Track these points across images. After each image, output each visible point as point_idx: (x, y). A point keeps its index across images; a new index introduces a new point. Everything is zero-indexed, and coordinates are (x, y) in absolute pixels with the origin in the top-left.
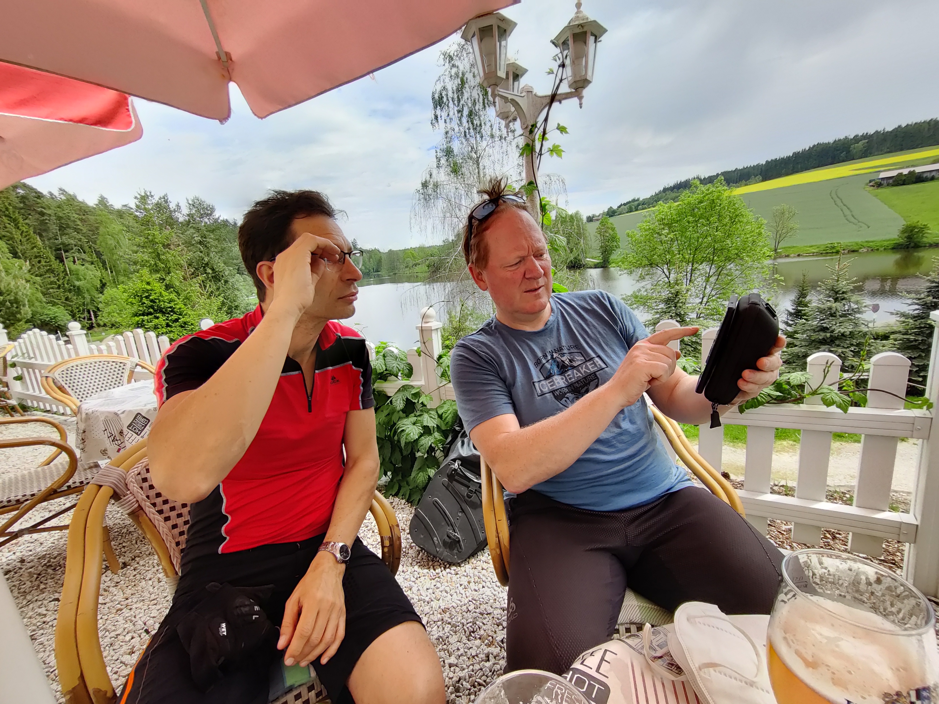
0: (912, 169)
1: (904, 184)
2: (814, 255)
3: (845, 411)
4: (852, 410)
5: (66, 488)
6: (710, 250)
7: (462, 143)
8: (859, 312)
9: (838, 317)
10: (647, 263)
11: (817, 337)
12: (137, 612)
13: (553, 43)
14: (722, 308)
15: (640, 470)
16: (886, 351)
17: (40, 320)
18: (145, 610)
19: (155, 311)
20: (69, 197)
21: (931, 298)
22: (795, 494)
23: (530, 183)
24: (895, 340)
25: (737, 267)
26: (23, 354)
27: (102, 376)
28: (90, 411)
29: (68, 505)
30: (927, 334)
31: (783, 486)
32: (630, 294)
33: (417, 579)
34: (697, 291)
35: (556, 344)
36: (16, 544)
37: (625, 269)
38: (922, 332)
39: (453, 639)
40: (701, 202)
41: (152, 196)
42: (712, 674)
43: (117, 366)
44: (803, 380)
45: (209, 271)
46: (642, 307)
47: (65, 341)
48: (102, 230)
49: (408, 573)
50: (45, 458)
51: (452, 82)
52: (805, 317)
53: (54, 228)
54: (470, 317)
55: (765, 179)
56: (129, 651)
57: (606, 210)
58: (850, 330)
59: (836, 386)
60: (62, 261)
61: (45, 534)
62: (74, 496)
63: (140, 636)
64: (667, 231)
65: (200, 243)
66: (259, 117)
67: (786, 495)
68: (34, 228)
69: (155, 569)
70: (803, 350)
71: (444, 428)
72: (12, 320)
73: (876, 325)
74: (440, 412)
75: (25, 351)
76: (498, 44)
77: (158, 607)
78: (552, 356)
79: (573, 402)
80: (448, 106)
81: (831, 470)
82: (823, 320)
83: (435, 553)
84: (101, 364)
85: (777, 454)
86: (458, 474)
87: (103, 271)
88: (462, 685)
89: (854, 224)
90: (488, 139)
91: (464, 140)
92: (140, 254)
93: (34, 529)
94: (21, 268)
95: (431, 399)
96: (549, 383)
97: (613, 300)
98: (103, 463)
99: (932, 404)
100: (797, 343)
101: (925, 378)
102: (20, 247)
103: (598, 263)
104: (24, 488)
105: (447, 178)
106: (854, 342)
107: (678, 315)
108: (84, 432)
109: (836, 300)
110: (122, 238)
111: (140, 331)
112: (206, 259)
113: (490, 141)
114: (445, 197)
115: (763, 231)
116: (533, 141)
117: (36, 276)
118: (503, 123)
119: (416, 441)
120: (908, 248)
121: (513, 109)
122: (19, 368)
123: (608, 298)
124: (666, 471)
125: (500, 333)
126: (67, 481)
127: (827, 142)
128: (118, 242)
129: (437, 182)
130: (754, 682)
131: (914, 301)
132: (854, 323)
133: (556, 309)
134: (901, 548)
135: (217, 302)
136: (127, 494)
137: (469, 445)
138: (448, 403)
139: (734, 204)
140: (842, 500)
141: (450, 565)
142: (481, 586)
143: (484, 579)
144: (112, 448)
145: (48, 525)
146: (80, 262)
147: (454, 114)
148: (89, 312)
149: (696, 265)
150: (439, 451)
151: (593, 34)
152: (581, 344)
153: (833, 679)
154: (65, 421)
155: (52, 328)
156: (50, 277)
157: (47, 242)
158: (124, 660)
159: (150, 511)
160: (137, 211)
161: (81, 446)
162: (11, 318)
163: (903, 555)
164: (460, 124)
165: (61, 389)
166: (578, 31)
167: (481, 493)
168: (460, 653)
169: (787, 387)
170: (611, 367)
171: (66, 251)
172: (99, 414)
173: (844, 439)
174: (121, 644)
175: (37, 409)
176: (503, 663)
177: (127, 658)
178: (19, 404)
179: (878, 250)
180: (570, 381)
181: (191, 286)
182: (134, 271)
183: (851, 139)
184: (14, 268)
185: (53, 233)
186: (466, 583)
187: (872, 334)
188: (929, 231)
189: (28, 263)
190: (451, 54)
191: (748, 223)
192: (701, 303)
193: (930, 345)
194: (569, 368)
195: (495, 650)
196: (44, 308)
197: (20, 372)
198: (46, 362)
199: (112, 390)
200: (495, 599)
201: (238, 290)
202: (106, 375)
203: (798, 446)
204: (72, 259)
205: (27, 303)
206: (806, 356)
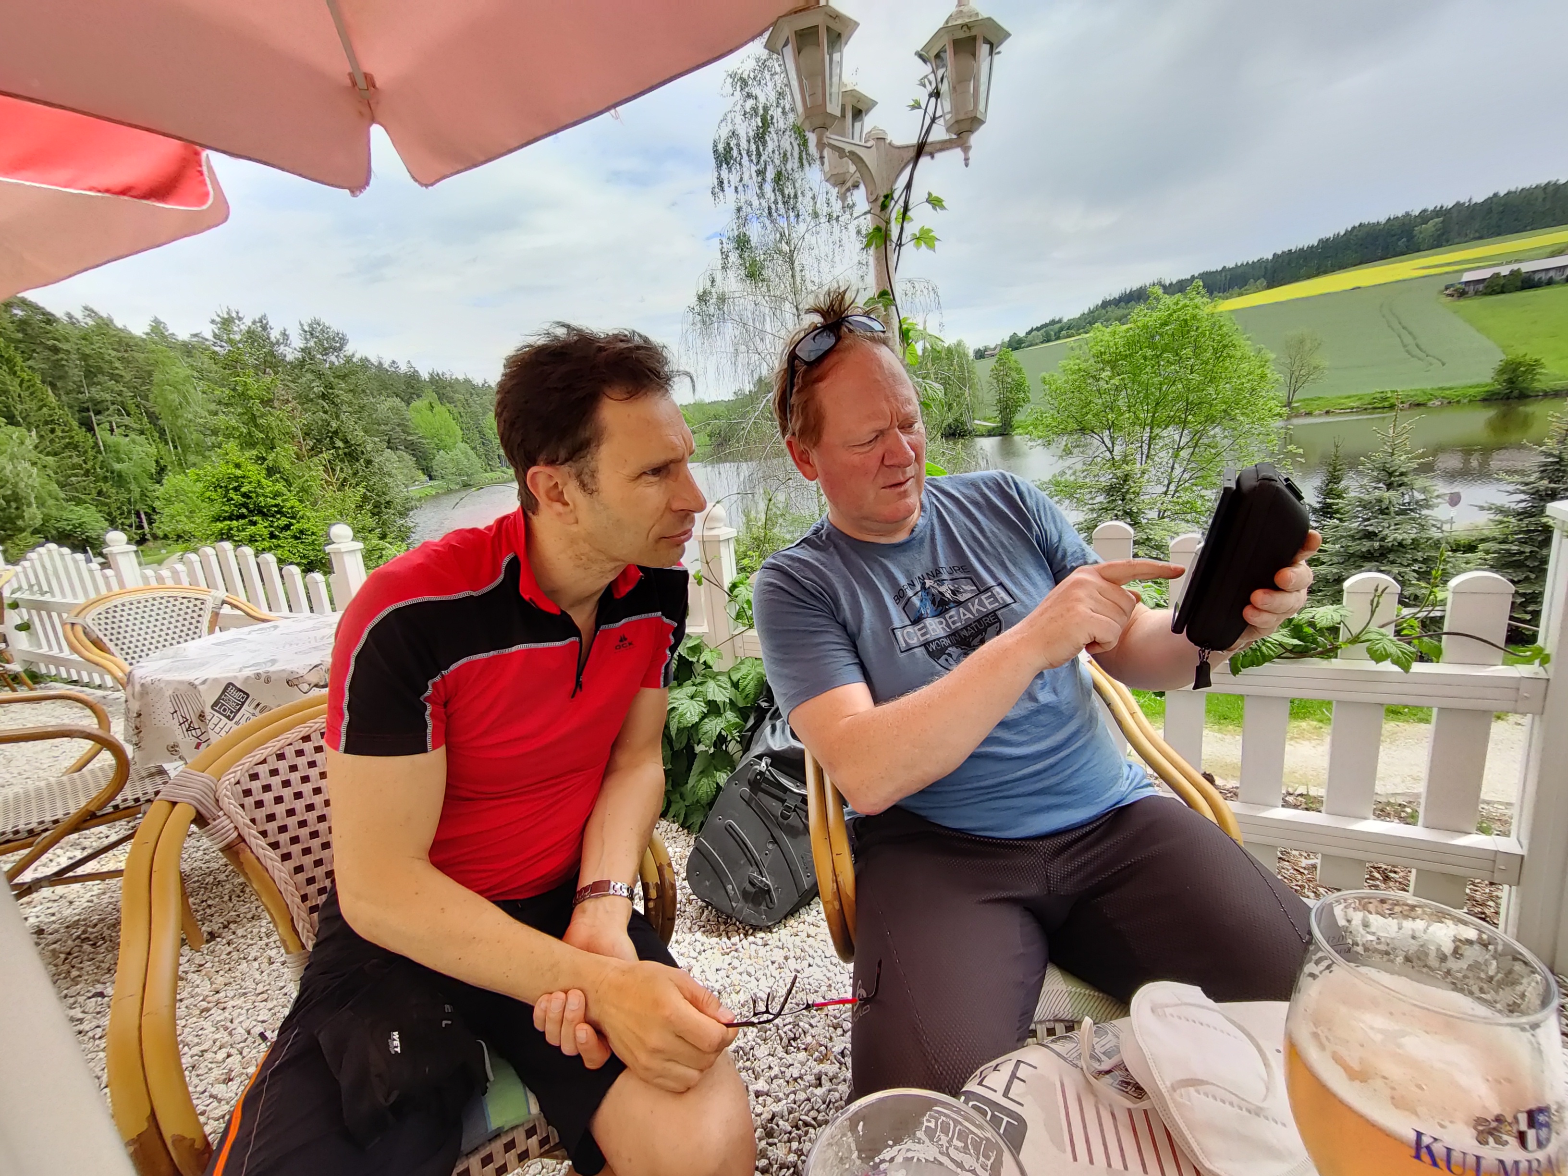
0: (1515, 267)
1: (1502, 292)
2: (1352, 411)
3: (1406, 669)
4: (1417, 667)
5: (111, 810)
6: (1181, 405)
7: (764, 227)
8: (1428, 507)
9: (1393, 514)
10: (1075, 426)
11: (1358, 548)
12: (235, 1014)
13: (921, 56)
14: (1200, 502)
15: (1069, 771)
16: (1471, 570)
17: (57, 529)
18: (248, 1010)
19: (250, 511)
20: (100, 321)
21: (1545, 482)
22: (1323, 809)
23: (883, 294)
24: (1487, 552)
25: (1226, 433)
26: (31, 586)
27: (165, 622)
28: (149, 679)
29: (114, 838)
30: (1540, 542)
31: (1301, 795)
32: (1047, 480)
33: (699, 953)
34: (1159, 474)
35: (930, 565)
36: (29, 903)
37: (1040, 437)
38: (1530, 538)
39: (762, 1051)
40: (1165, 324)
41: (240, 319)
42: (1193, 1097)
43: (191, 605)
44: (1337, 618)
45: (340, 444)
46: (1067, 501)
47: (101, 564)
48: (157, 377)
49: (686, 943)
50: (73, 761)
51: (746, 123)
52: (1338, 516)
53: (76, 373)
54: (780, 520)
55: (1270, 286)
56: (224, 1077)
57: (1007, 339)
58: (1413, 536)
59: (1392, 628)
60: (91, 429)
61: (76, 886)
62: (123, 822)
63: (241, 1053)
64: (1109, 373)
65: (324, 396)
66: (422, 184)
67: (1307, 809)
68: (43, 374)
69: (263, 943)
70: (1335, 571)
71: (741, 704)
72: (10, 529)
73: (1455, 527)
74: (735, 678)
75: (33, 581)
76: (827, 57)
77: (270, 1005)
78: (924, 584)
79: (958, 661)
80: (740, 164)
81: (1382, 768)
82: (1368, 519)
83: (730, 911)
84: (163, 601)
85: (1292, 742)
86: (766, 780)
87: (161, 446)
88: (778, 1125)
89: (1419, 359)
90: (809, 219)
91: (767, 222)
92: (222, 417)
93: (59, 878)
94: (22, 443)
95: (720, 656)
96: (919, 630)
97: (1023, 488)
98: (173, 768)
99: (1548, 656)
100: (1324, 558)
101: (1536, 614)
102: (19, 407)
103: (994, 429)
104: (41, 810)
105: (740, 286)
106: (1419, 555)
107: (1128, 514)
108: (139, 715)
109: (1390, 486)
110: (193, 391)
111: (228, 545)
112: (334, 424)
113: (813, 224)
114: (737, 318)
115: (1267, 371)
116: (888, 222)
117: (48, 454)
118: (834, 191)
119: (696, 726)
120: (1508, 398)
121: (852, 168)
122: (24, 611)
123: (1016, 484)
124: (1113, 773)
125: (836, 547)
126: (112, 798)
127: (1374, 221)
128: (185, 397)
129: (723, 294)
130: (1261, 1109)
131: (1518, 487)
132: (1419, 524)
133: (928, 506)
134: (1495, 894)
135: (354, 495)
136: (219, 817)
137: (783, 731)
138: (748, 663)
139: (1220, 328)
140: (1400, 818)
141: (754, 930)
142: (805, 964)
143: (811, 952)
144: (185, 741)
145: (80, 871)
146: (121, 430)
147: (751, 178)
148: (138, 515)
149: (1157, 431)
150: (733, 742)
151: (987, 41)
152: (971, 565)
153: (1393, 1098)
154: (104, 698)
155: (76, 542)
156: (71, 457)
157: (64, 398)
158: (214, 1093)
159: (258, 844)
160: (215, 344)
161: (135, 739)
162: (8, 525)
163: (1498, 905)
164: (761, 195)
165: (98, 644)
166: (961, 35)
167: (807, 812)
168: (772, 1073)
169: (1310, 630)
170: (1022, 602)
171: (98, 413)
172: (162, 685)
173: (1402, 717)
174: (210, 1065)
175: (56, 679)
176: (844, 1089)
177: (220, 1090)
178: (25, 671)
179: (1458, 402)
180: (953, 627)
181: (310, 469)
182: (213, 446)
183: (1416, 217)
184: (12, 443)
185: (74, 382)
186: (782, 960)
187: (1448, 543)
188: (1543, 371)
189: (34, 433)
190: (745, 76)
191: (1243, 358)
192: (1166, 493)
193: (1545, 561)
194: (952, 605)
195: (830, 1068)
196: (63, 509)
197: (26, 617)
198: (69, 600)
199: (184, 645)
200: (830, 986)
201: (390, 475)
202: (173, 620)
203: (1327, 730)
204: (107, 426)
205: (33, 500)
206: (1339, 580)
